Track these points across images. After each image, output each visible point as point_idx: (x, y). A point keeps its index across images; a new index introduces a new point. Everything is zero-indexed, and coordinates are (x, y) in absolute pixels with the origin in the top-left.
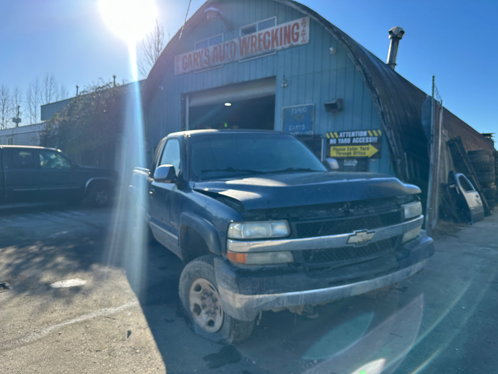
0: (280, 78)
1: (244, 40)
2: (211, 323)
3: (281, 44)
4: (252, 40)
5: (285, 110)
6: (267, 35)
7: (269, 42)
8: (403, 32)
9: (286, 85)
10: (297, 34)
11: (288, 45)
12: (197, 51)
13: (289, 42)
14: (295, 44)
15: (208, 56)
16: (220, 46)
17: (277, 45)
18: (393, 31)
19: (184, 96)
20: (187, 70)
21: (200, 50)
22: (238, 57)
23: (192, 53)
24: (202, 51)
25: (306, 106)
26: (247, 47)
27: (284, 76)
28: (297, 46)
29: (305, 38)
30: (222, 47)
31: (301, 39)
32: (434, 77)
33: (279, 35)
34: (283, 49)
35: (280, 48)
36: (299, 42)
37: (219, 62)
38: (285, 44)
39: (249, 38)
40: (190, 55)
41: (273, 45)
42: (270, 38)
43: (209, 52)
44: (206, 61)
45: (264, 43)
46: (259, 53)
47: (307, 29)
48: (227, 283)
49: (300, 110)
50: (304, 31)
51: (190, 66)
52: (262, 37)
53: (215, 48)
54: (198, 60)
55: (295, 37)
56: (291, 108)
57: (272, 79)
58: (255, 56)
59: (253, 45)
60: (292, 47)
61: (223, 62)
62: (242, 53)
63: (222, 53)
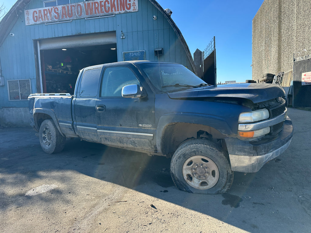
0: (118, 33)
1: (89, 4)
2: (204, 184)
3: (118, 10)
4: (95, 5)
5: (125, 54)
6: (107, 3)
7: (109, 8)
8: (171, 12)
9: (124, 37)
10: (130, 4)
11: (123, 11)
12: (47, 8)
13: (124, 9)
14: (128, 11)
15: (57, 13)
16: (68, 7)
17: (115, 10)
18: (166, 11)
19: (35, 42)
20: (38, 22)
21: (50, 8)
22: (84, 15)
23: (42, 9)
24: (52, 9)
25: (139, 52)
26: (91, 10)
27: (122, 31)
28: (130, 12)
29: (135, 8)
30: (70, 8)
31: (132, 8)
32: (214, 37)
33: (116, 4)
34: (120, 14)
35: (117, 12)
36: (132, 10)
37: (68, 18)
38: (121, 10)
39: (92, 3)
40: (40, 11)
41: (112, 10)
42: (110, 5)
43: (58, 10)
44: (55, 16)
45: (105, 8)
46: (102, 14)
47: (136, 3)
48: (245, 152)
49: (135, 54)
50: (134, 3)
51: (41, 19)
52: (103, 3)
53: (64, 8)
54: (48, 15)
55: (128, 6)
56: (130, 52)
57: (113, 33)
58: (99, 17)
59: (96, 8)
60: (126, 13)
61: (71, 18)
62: (87, 14)
63: (70, 12)
